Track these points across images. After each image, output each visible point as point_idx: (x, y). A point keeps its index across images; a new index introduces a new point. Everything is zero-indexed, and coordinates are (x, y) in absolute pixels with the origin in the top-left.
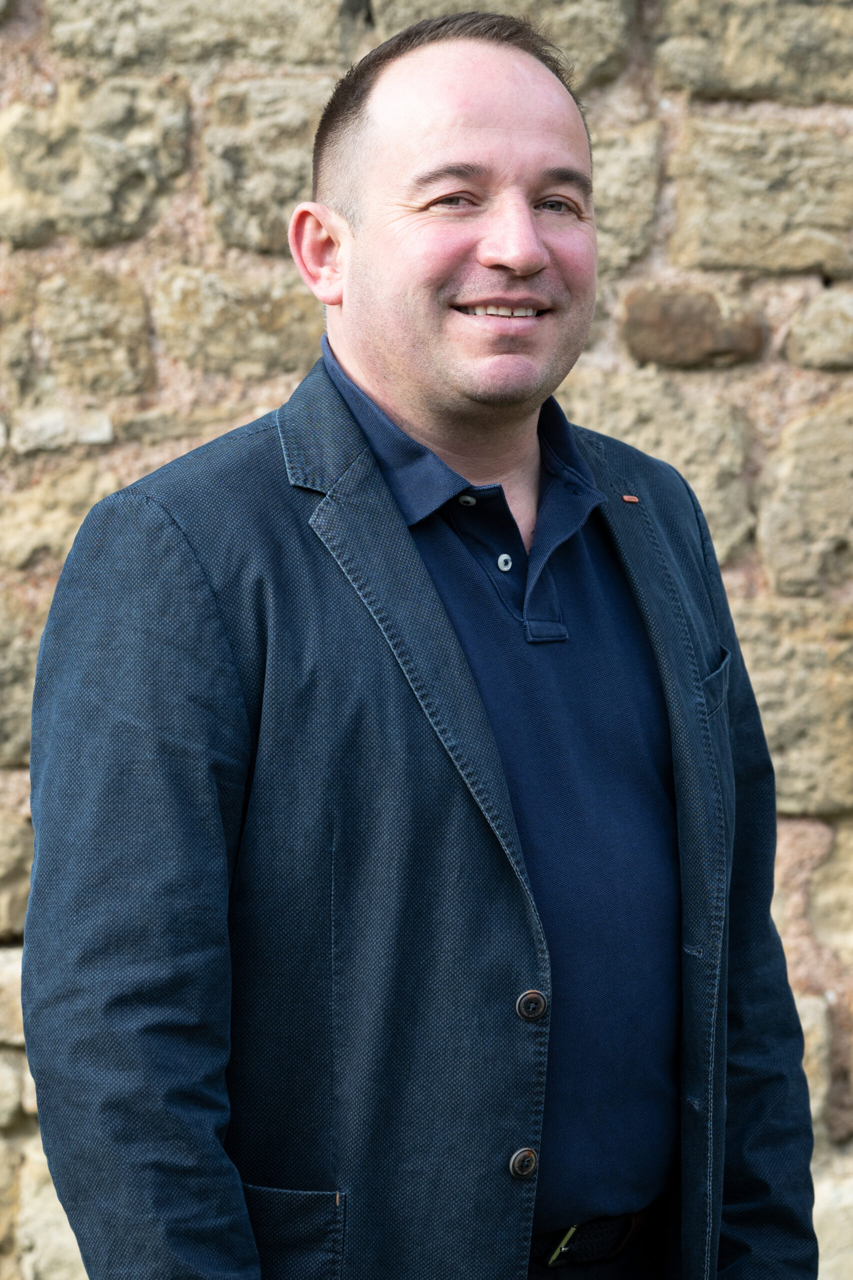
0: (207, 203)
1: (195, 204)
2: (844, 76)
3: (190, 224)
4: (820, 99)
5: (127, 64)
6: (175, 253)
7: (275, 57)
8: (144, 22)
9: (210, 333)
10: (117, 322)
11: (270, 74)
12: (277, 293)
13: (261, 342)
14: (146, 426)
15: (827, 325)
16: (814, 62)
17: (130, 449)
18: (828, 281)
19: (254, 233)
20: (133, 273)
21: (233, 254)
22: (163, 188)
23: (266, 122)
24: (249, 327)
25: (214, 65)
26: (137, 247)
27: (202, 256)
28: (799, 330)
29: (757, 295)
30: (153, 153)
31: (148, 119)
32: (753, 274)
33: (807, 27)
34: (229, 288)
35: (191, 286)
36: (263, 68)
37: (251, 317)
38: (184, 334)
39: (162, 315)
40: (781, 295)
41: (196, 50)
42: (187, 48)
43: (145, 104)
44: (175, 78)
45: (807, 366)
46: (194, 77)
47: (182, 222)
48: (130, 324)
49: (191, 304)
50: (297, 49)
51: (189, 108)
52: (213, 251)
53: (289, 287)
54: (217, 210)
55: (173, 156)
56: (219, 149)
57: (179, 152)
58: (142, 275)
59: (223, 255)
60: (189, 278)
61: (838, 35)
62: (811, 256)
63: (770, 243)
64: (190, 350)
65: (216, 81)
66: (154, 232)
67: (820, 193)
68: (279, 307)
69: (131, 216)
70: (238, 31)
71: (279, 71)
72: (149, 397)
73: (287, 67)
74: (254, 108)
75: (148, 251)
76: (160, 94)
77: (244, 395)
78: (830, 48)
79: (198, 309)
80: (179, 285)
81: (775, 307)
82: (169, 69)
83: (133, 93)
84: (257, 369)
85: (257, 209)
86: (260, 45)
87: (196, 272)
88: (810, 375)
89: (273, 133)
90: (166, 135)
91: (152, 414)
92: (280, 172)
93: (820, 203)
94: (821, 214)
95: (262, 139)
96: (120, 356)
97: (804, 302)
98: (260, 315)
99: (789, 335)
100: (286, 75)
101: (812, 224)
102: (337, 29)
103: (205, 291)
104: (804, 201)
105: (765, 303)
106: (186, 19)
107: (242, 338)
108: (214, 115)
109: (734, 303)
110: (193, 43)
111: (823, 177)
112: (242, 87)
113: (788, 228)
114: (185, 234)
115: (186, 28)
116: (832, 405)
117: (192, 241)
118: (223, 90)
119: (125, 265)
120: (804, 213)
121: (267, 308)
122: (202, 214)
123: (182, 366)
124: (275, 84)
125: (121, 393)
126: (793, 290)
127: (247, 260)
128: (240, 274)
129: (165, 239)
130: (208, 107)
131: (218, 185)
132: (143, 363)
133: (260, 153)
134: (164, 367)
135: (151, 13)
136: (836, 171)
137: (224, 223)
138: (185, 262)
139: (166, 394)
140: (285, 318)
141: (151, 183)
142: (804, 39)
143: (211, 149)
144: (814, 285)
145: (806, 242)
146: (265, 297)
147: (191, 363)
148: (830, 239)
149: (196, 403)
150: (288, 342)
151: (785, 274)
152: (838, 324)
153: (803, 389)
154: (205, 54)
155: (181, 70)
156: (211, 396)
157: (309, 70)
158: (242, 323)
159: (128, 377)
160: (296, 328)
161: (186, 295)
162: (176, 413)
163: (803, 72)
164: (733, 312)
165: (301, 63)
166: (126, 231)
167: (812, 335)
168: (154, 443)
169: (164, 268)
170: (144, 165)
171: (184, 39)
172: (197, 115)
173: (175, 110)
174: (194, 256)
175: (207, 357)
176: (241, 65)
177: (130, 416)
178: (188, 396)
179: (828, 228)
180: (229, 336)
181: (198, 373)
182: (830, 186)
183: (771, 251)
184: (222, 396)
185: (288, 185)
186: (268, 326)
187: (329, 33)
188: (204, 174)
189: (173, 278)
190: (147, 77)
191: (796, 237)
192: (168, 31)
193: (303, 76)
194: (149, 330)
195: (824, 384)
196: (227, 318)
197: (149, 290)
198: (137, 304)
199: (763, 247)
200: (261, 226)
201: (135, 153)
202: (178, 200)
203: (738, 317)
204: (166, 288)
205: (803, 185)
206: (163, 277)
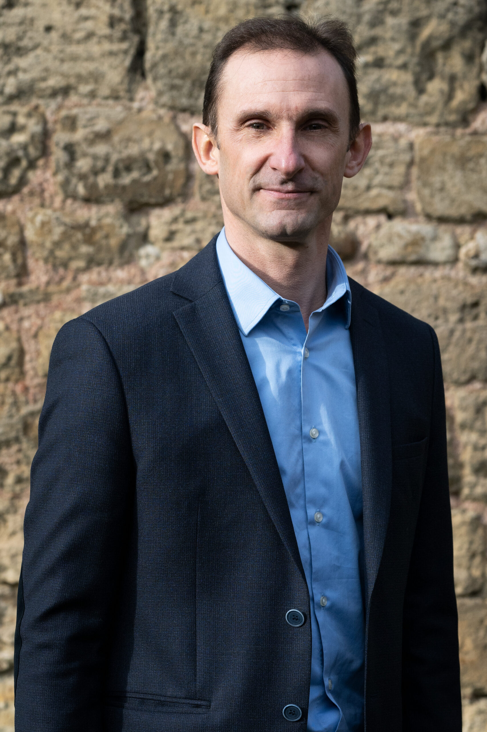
0: (55, 174)
1: (48, 174)
2: (398, 106)
3: (45, 185)
4: (385, 119)
5: (11, 98)
6: (37, 201)
7: (92, 95)
8: (21, 76)
9: (57, 244)
10: (6, 239)
11: (89, 104)
12: (93, 223)
13: (85, 249)
14: (21, 296)
15: (390, 240)
16: (383, 98)
17: (12, 308)
18: (390, 216)
19: (81, 190)
20: (14, 212)
21: (69, 202)
22: (32, 165)
23: (88, 130)
24: (78, 241)
25: (59, 99)
26: (16, 198)
27: (52, 202)
28: (375, 243)
29: (352, 225)
30: (25, 147)
31: (23, 128)
32: (350, 212)
33: (378, 80)
34: (67, 220)
35: (46, 219)
36: (85, 101)
37: (79, 236)
38: (42, 245)
39: (30, 234)
40: (365, 224)
41: (49, 92)
42: (44, 90)
43: (21, 120)
44: (37, 108)
45: (379, 262)
46: (47, 106)
47: (41, 184)
48: (12, 240)
49: (46, 229)
50: (105, 91)
51: (45, 122)
52: (58, 201)
53: (99, 220)
54: (60, 178)
55: (36, 148)
56: (62, 144)
57: (40, 146)
58: (19, 214)
59: (64, 201)
60: (45, 215)
61: (395, 84)
62: (381, 203)
63: (359, 195)
64: (45, 253)
65: (60, 108)
66: (25, 190)
67: (386, 169)
68: (94, 230)
69: (13, 180)
70: (72, 81)
71: (95, 102)
72: (24, 279)
73: (98, 100)
74: (81, 122)
75: (22, 200)
76: (29, 115)
77: (75, 279)
78: (391, 90)
79: (50, 232)
80: (39, 219)
81: (361, 231)
82: (34, 101)
83: (15, 114)
84: (81, 264)
85: (82, 177)
86: (85, 89)
87: (49, 212)
88: (381, 267)
89: (91, 136)
90: (33, 137)
91: (25, 289)
92: (95, 157)
93: (386, 174)
94: (387, 180)
95: (86, 139)
96: (7, 257)
97: (378, 227)
98: (84, 235)
99: (370, 246)
100: (99, 105)
101: (381, 185)
102: (126, 81)
103: (54, 222)
104: (377, 173)
105: (357, 228)
106: (44, 74)
107: (74, 247)
108: (58, 127)
109: (340, 228)
110: (47, 88)
111: (388, 160)
112: (75, 111)
113: (369, 188)
114: (43, 191)
115: (44, 79)
116: (393, 283)
117: (47, 195)
118: (64, 113)
119: (10, 208)
120: (377, 180)
121: (88, 231)
122: (52, 180)
123: (41, 263)
124: (92, 110)
125: (8, 277)
126: (372, 221)
127: (77, 205)
128: (73, 212)
129: (32, 194)
130: (56, 122)
131: (61, 163)
132: (20, 261)
133: (84, 147)
134: (31, 263)
135: (25, 71)
136: (394, 158)
137: (65, 184)
138: (42, 205)
139: (33, 278)
140: (99, 236)
141: (24, 163)
142: (377, 87)
143: (57, 144)
144: (382, 218)
145: (379, 196)
146: (87, 225)
147: (46, 260)
148: (391, 194)
149: (48, 283)
150: (99, 250)
151: (368, 212)
152: (396, 239)
153: (377, 274)
154: (54, 93)
155: (41, 102)
156: (57, 278)
157: (111, 102)
158: (74, 240)
159: (12, 269)
160: (104, 242)
161: (43, 224)
162: (38, 288)
163: (376, 104)
164: (339, 233)
165: (106, 98)
166: (10, 190)
167: (382, 246)
168: (25, 305)
169: (31, 209)
170: (20, 153)
171: (43, 85)
172: (50, 126)
173: (37, 124)
174: (47, 202)
175: (55, 258)
176: (73, 98)
177: (13, 289)
178: (44, 279)
179: (390, 188)
180: (67, 247)
181: (50, 267)
182: (391, 165)
183: (360, 200)
184: (62, 279)
185: (100, 164)
186: (89, 240)
187: (122, 83)
188: (53, 159)
189: (36, 215)
190: (23, 105)
191: (374, 192)
192: (33, 82)
193: (107, 106)
194: (23, 243)
195: (389, 271)
196: (66, 236)
197: (23, 220)
198: (16, 229)
199: (356, 197)
200: (85, 186)
201: (16, 147)
202: (39, 172)
203: (343, 236)
204: (32, 220)
205: (377, 165)
206: (30, 214)
